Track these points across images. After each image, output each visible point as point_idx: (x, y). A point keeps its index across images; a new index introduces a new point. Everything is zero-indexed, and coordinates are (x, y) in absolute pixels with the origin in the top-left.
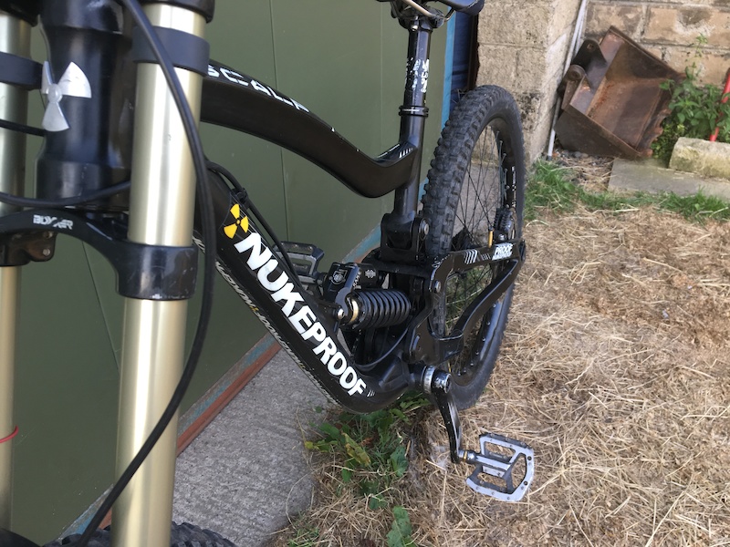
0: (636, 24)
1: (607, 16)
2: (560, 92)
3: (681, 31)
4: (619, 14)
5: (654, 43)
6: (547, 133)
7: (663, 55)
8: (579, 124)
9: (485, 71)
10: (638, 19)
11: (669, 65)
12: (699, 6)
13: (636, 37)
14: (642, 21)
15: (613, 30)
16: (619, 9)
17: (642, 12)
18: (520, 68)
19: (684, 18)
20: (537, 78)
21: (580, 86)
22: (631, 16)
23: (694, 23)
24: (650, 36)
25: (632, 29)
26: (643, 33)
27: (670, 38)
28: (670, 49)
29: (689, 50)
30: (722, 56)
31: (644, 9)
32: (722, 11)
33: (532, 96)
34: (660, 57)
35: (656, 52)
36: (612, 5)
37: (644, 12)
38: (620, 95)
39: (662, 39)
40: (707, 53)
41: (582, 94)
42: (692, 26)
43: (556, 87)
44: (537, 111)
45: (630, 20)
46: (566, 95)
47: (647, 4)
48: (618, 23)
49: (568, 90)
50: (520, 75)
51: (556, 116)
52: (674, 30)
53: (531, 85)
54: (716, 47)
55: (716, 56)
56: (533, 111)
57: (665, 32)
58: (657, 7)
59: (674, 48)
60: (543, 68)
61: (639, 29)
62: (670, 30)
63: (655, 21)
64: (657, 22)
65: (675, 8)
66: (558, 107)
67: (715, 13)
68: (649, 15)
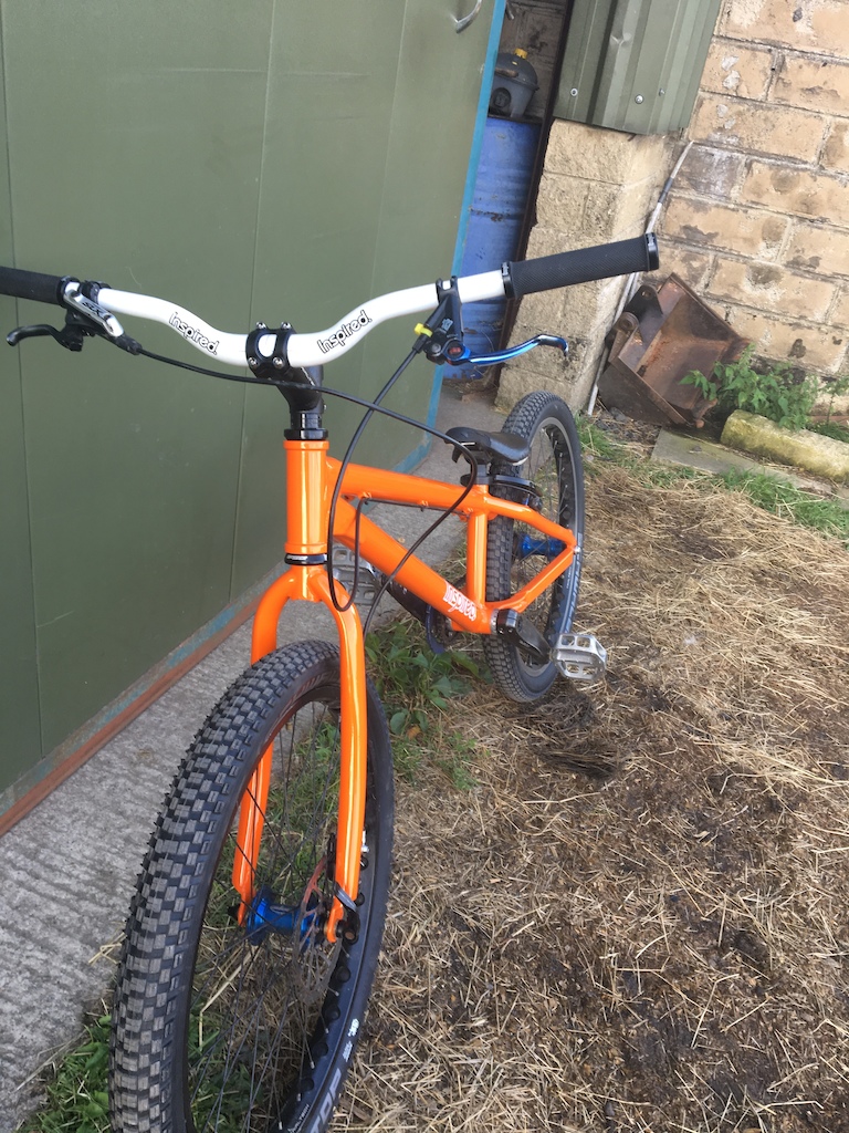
0: (700, 275)
1: (669, 260)
2: (609, 342)
3: (748, 290)
4: (684, 260)
5: (719, 300)
6: (589, 388)
7: (727, 315)
8: (626, 381)
9: (528, 306)
10: (703, 268)
11: (733, 327)
12: (771, 264)
13: (698, 289)
14: (707, 272)
15: (674, 276)
16: (683, 254)
17: (708, 262)
18: (568, 307)
19: (754, 276)
20: (586, 322)
21: (632, 337)
22: (696, 264)
23: (764, 283)
24: (716, 291)
25: (695, 279)
26: (707, 286)
27: (736, 296)
28: (734, 308)
29: (755, 313)
30: (790, 325)
31: (711, 258)
32: (794, 274)
33: (579, 341)
34: (724, 318)
35: (719, 310)
36: (676, 248)
37: (711, 261)
38: (674, 354)
39: (727, 296)
40: (775, 320)
41: (634, 347)
42: (761, 286)
43: (604, 335)
44: (582, 360)
45: (694, 269)
46: (614, 346)
47: (715, 253)
48: (681, 271)
49: (618, 340)
50: (568, 316)
51: (600, 369)
52: (741, 287)
53: (578, 329)
54: (784, 314)
55: (784, 324)
56: (578, 359)
57: (732, 288)
58: (725, 259)
59: (740, 308)
60: (594, 311)
61: (703, 281)
62: (736, 287)
63: (721, 274)
64: (724, 276)
65: (745, 263)
66: (604, 359)
67: (787, 275)
68: (716, 266)
